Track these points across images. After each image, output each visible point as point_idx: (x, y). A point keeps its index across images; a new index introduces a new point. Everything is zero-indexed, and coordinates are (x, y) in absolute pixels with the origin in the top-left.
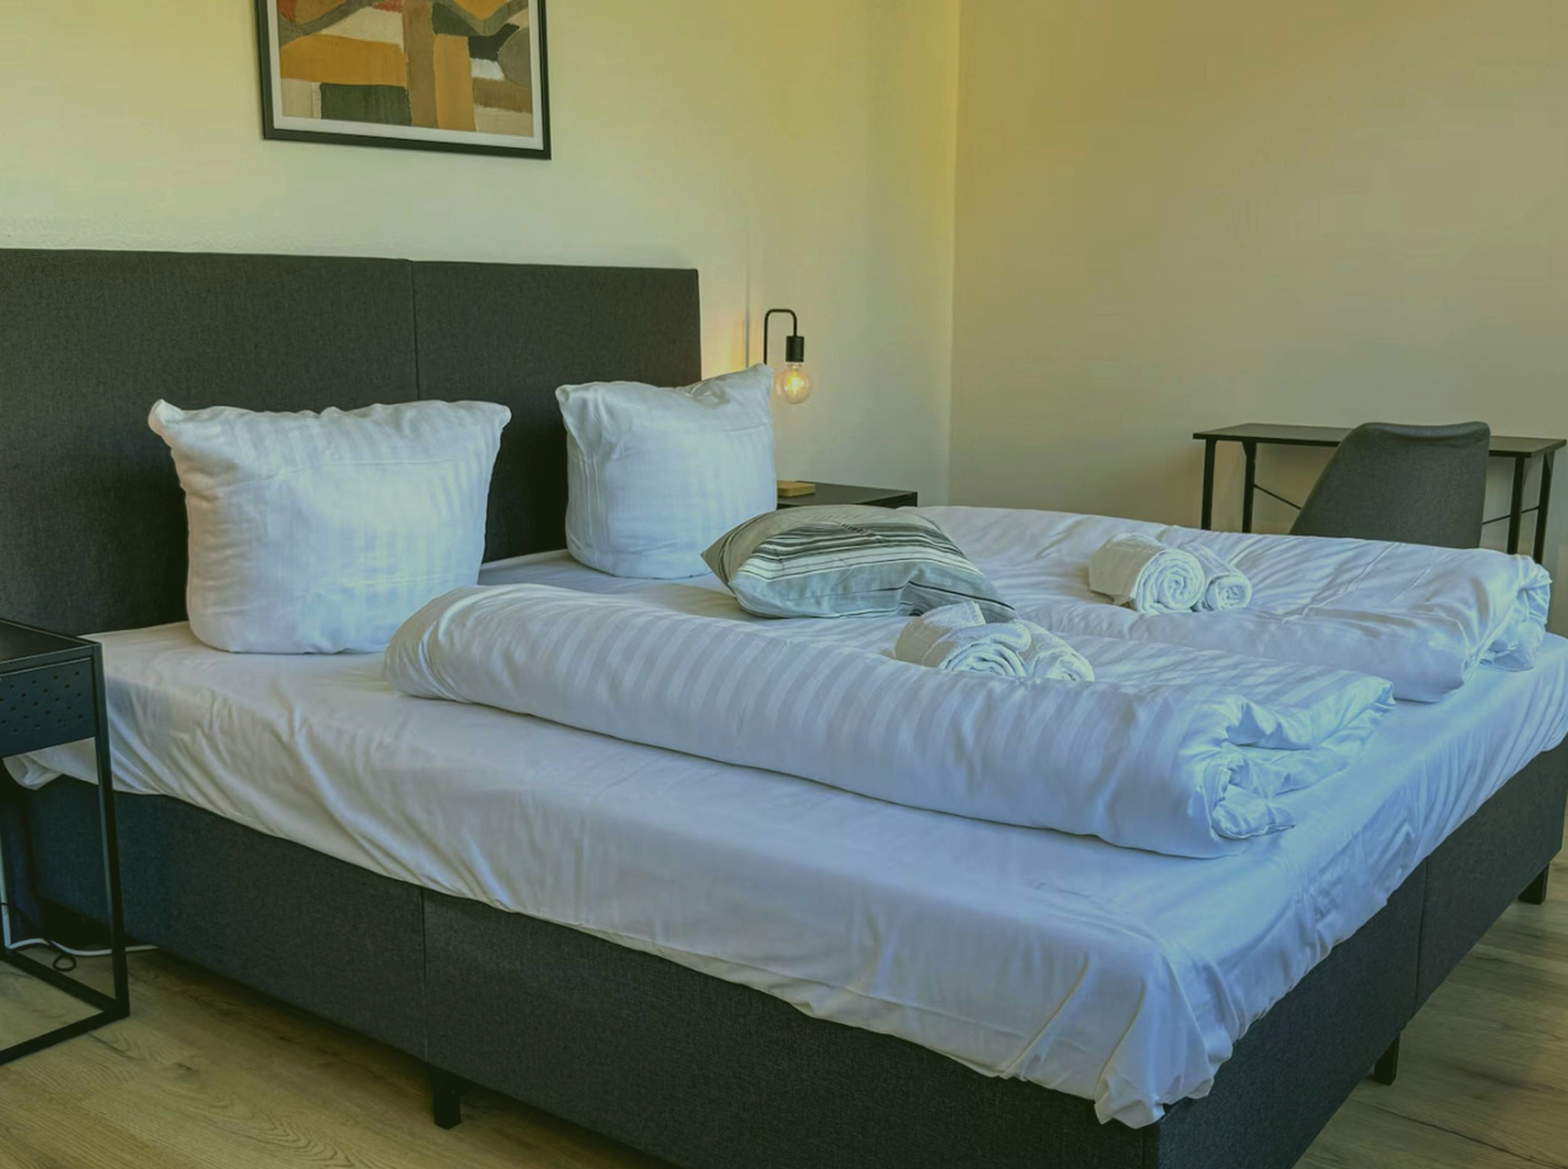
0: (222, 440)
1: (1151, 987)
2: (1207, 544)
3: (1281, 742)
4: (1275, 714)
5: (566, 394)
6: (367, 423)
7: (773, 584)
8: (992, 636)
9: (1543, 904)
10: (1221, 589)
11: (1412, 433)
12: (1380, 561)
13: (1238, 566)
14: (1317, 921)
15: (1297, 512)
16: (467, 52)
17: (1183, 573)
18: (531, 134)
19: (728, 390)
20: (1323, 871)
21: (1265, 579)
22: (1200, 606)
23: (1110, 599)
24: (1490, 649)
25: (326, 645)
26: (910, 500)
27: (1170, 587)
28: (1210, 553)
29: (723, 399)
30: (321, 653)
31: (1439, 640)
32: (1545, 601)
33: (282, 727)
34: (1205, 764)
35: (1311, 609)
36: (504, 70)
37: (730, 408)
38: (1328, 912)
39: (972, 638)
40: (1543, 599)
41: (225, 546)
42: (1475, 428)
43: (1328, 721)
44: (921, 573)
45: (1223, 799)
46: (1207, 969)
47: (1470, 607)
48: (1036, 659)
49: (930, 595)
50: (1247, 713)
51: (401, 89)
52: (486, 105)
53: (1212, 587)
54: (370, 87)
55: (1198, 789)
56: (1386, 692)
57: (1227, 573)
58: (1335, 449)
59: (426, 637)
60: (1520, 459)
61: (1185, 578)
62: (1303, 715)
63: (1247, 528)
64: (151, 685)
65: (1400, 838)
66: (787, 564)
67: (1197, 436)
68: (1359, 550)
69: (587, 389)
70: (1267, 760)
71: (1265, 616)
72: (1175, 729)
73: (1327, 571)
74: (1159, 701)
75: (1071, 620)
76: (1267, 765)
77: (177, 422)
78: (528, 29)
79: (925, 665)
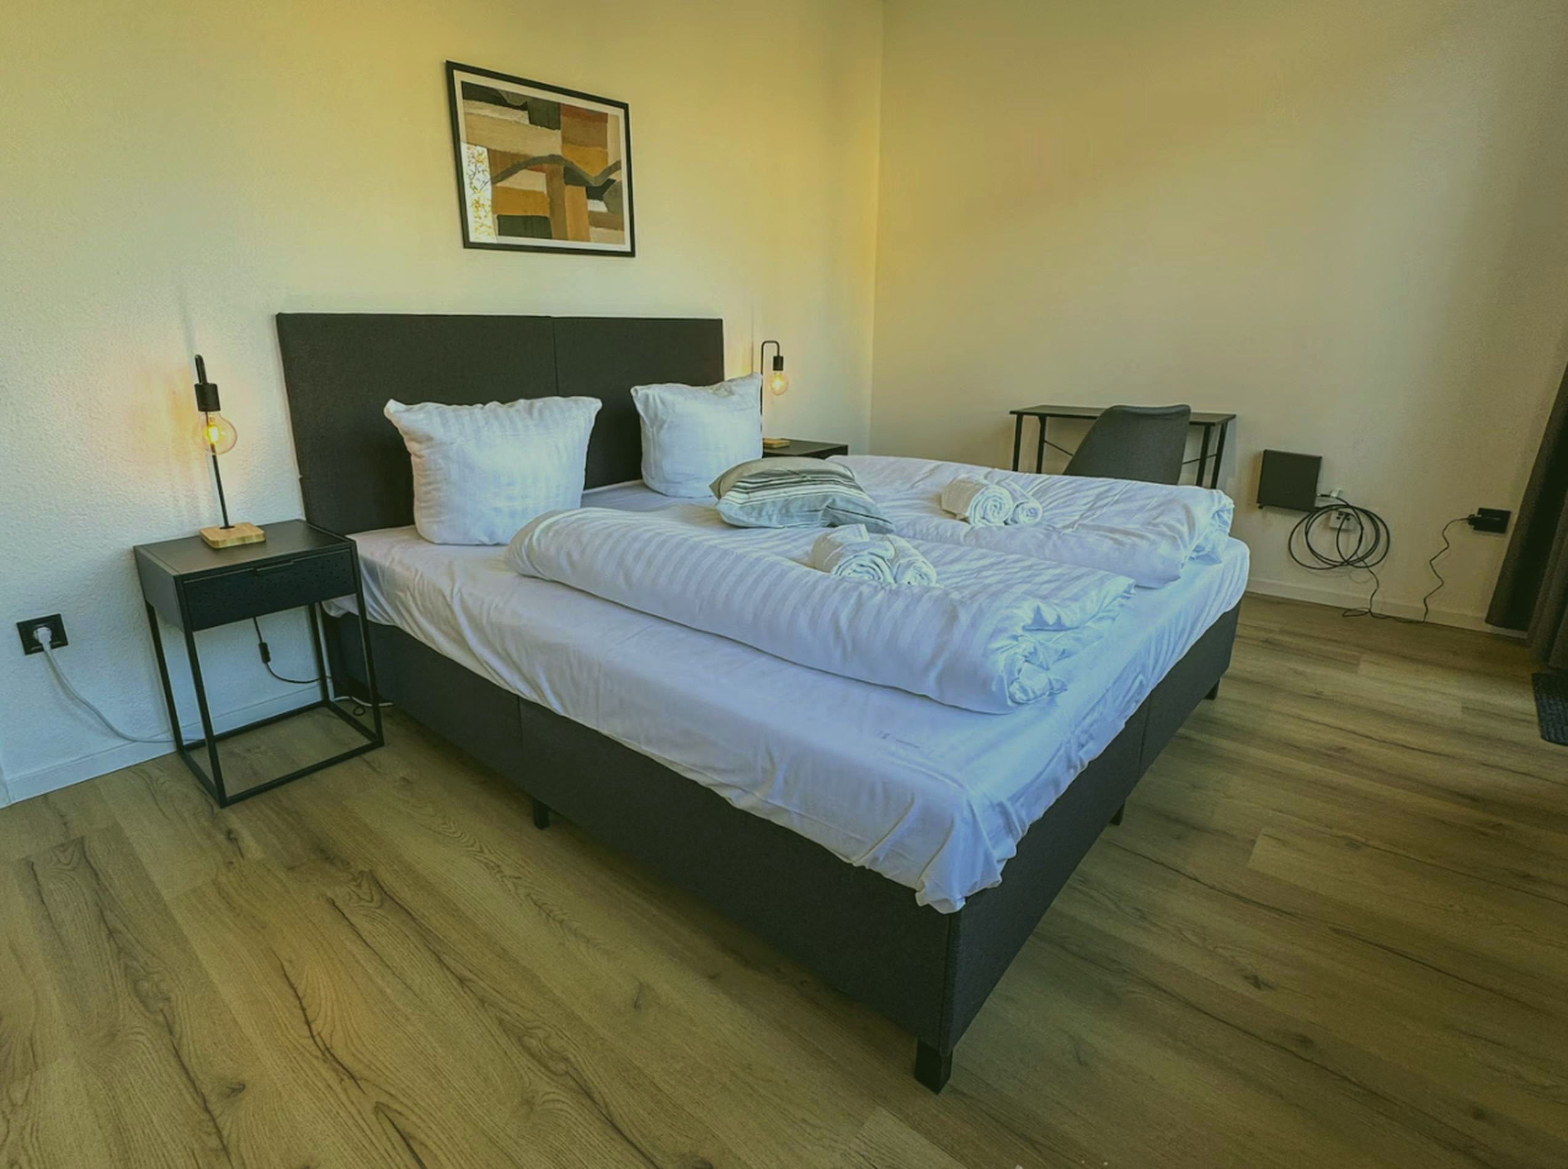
0: (424, 422)
1: (958, 823)
2: (1015, 481)
3: (1059, 627)
4: (1055, 607)
5: (636, 391)
6: (512, 411)
7: (742, 507)
8: (868, 550)
9: (1215, 700)
10: (1023, 509)
11: (1142, 411)
12: (1124, 493)
13: (1033, 495)
14: (1079, 750)
15: (1071, 458)
16: (585, 196)
17: (1000, 500)
18: (624, 243)
19: (733, 388)
20: (1084, 718)
21: (1050, 503)
22: (1009, 521)
23: (954, 515)
24: (1194, 550)
25: (486, 540)
26: (842, 450)
27: (991, 509)
28: (1017, 487)
29: (731, 393)
30: (484, 545)
31: (1164, 548)
32: (1229, 518)
33: (447, 592)
34: (1005, 654)
35: (1080, 525)
36: (607, 205)
37: (735, 398)
38: (1087, 742)
39: (856, 552)
40: (1228, 517)
41: (430, 484)
42: (1183, 408)
43: (1091, 607)
44: (834, 501)
45: (1018, 678)
46: (1001, 805)
47: (1182, 524)
48: (898, 564)
49: (840, 515)
50: (1038, 611)
51: (546, 218)
52: (597, 227)
53: (1017, 509)
54: (527, 217)
55: (1000, 673)
56: (1130, 586)
57: (1026, 500)
58: (1094, 421)
59: (526, 541)
60: (1208, 427)
61: (1001, 504)
62: (1075, 606)
63: (1039, 471)
64: (387, 564)
65: (1137, 682)
66: (751, 495)
67: (1012, 413)
68: (1110, 486)
69: (649, 388)
70: (1050, 640)
71: (1050, 529)
72: (986, 628)
73: (1090, 499)
74: (975, 606)
75: (928, 530)
76: (1050, 644)
77: (400, 412)
78: (621, 183)
79: (822, 570)
